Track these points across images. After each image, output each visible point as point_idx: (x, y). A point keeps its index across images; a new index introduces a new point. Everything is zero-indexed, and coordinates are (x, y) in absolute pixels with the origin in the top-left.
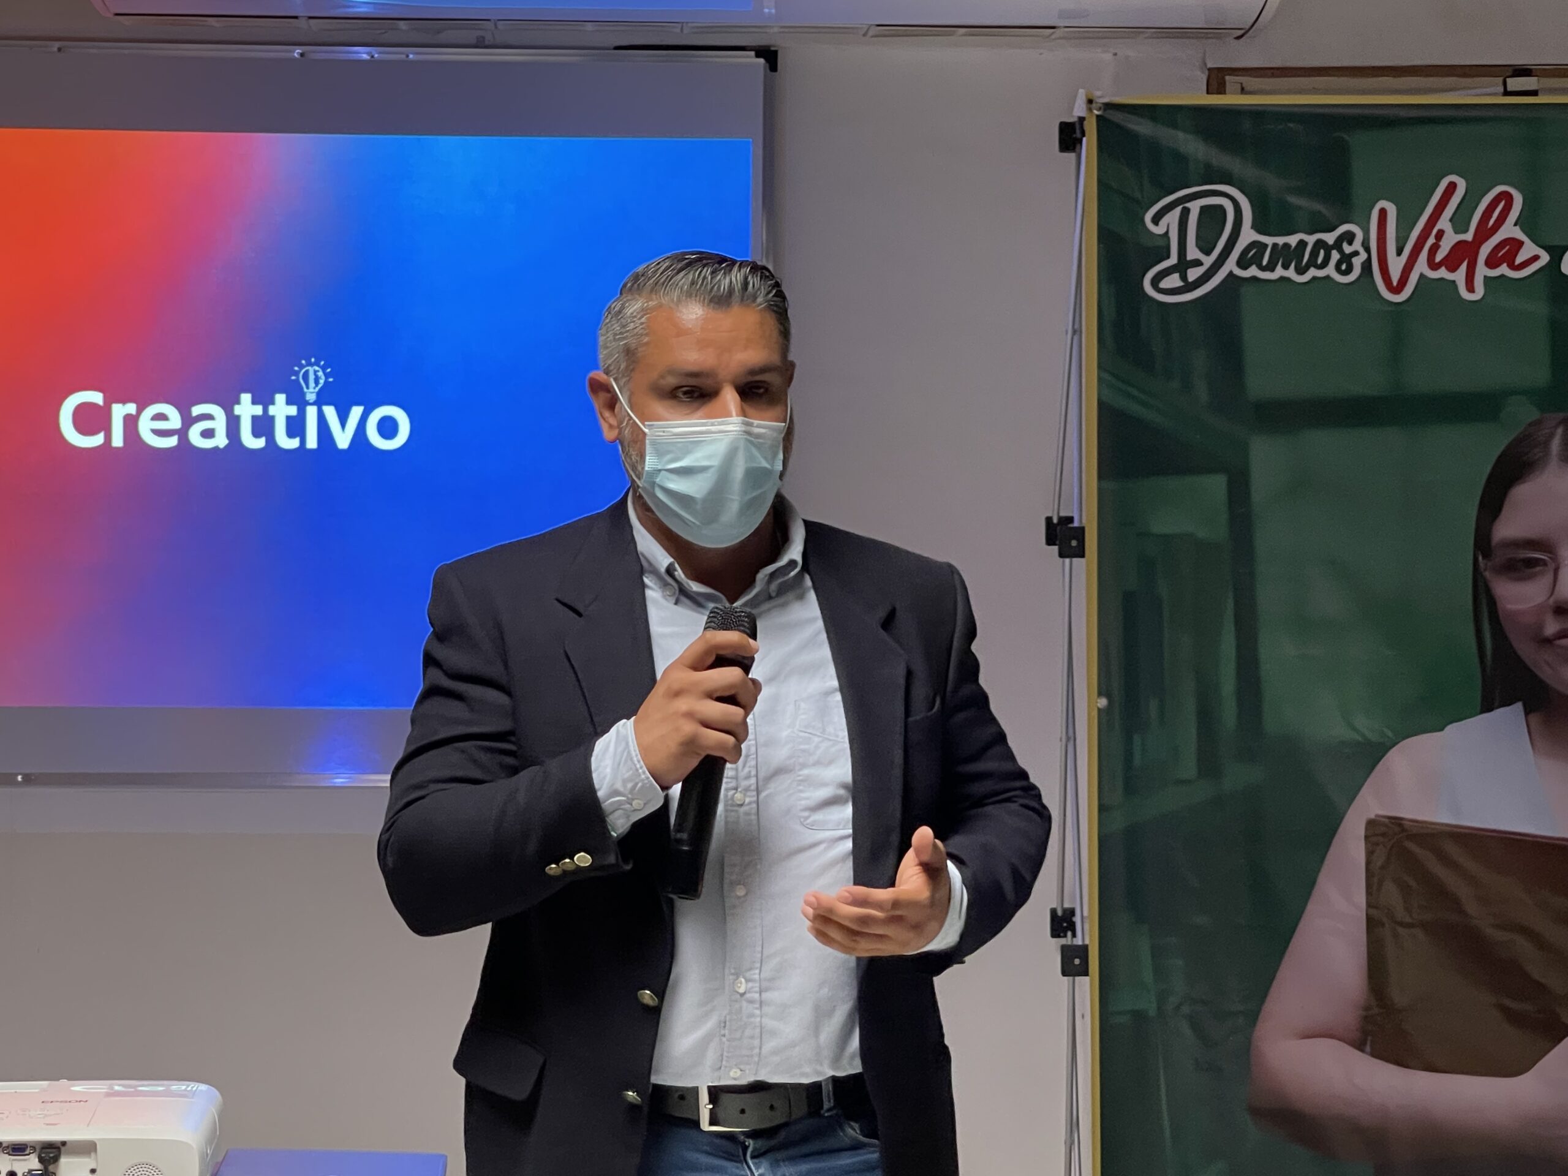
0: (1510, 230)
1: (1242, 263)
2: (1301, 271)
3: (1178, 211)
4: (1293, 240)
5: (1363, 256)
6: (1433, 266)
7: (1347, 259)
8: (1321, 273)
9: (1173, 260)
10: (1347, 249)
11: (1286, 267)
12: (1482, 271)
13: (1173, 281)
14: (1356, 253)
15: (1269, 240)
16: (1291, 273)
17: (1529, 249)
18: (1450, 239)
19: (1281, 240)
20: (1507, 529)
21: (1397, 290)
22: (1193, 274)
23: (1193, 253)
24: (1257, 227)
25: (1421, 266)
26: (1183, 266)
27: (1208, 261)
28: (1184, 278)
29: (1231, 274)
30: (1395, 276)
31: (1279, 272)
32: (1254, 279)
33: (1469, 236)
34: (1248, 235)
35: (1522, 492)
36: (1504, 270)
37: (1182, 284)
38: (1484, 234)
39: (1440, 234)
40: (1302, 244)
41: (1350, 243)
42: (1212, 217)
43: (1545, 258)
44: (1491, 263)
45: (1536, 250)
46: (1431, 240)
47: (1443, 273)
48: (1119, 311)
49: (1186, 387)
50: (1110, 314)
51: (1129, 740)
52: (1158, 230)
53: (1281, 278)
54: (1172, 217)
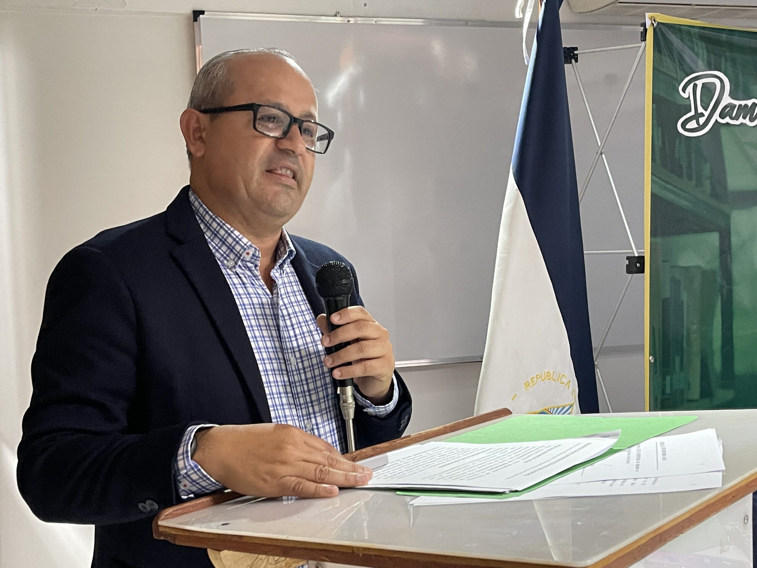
1: (722, 116)
3: (691, 85)
4: (749, 103)
9: (692, 113)
11: (744, 118)
13: (693, 125)
15: (737, 103)
16: (747, 121)
19: (743, 103)
22: (702, 120)
23: (700, 110)
27: (706, 114)
28: (698, 122)
29: (717, 122)
31: (741, 120)
32: (728, 124)
34: (727, 100)
37: (697, 126)
40: (754, 105)
42: (708, 90)
48: (663, 142)
49: (699, 183)
50: (659, 143)
51: (664, 379)
52: (685, 96)
53: (742, 124)
54: (690, 88)
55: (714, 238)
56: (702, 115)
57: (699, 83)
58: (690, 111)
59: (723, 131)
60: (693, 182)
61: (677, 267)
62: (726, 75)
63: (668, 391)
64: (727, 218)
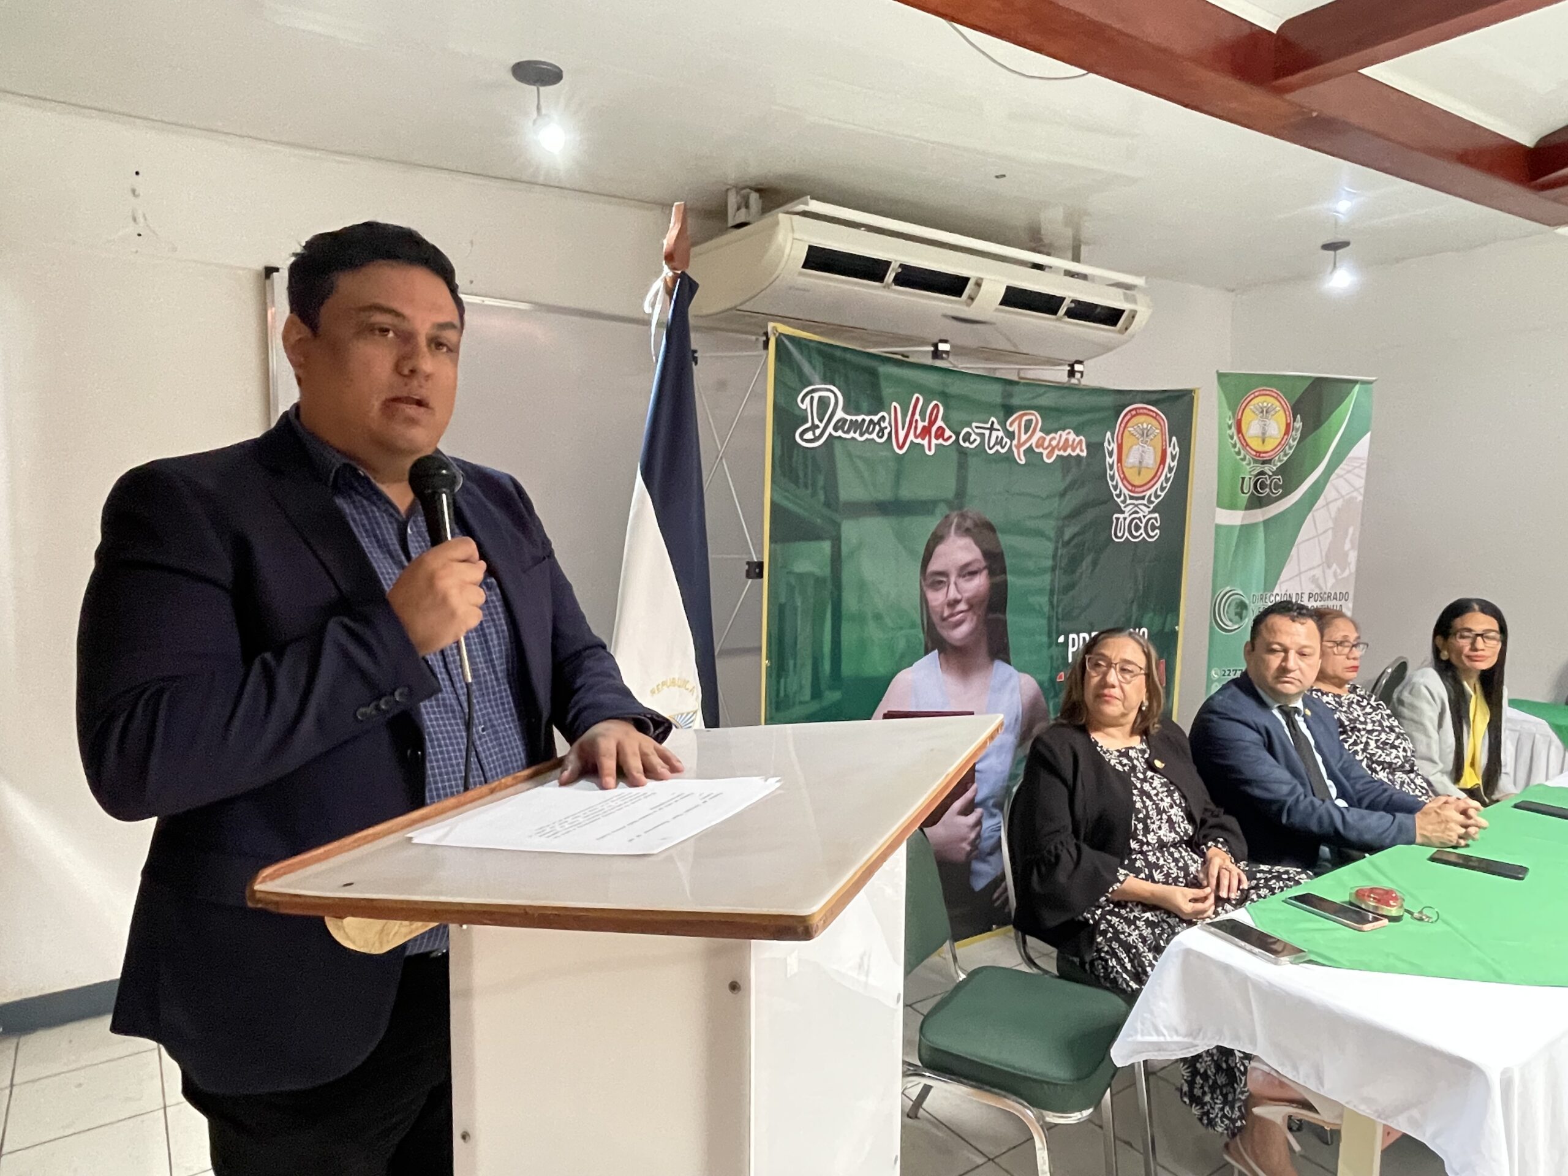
0: (940, 423)
1: (836, 429)
2: (861, 435)
3: (808, 398)
4: (860, 418)
5: (888, 430)
6: (916, 437)
7: (882, 430)
8: (870, 437)
9: (808, 425)
10: (883, 425)
11: (855, 432)
12: (934, 441)
13: (809, 435)
14: (886, 428)
15: (849, 418)
16: (857, 436)
17: (948, 433)
18: (920, 425)
19: (854, 418)
20: (934, 566)
21: (901, 448)
22: (818, 432)
23: (817, 422)
24: (846, 410)
25: (911, 437)
26: (814, 427)
27: (822, 426)
28: (814, 434)
29: (830, 434)
30: (901, 441)
31: (851, 435)
32: (840, 437)
33: (926, 424)
34: (840, 414)
35: (940, 549)
36: (940, 441)
37: (812, 437)
38: (932, 423)
39: (917, 421)
40: (864, 420)
41: (884, 422)
42: (823, 403)
43: (954, 438)
44: (937, 438)
45: (951, 434)
46: (914, 424)
47: (919, 441)
48: (783, 450)
49: (814, 494)
50: (778, 452)
51: (778, 682)
52: (803, 407)
53: (853, 438)
54: (808, 399)
55: (826, 546)
56: (818, 427)
57: (816, 395)
58: (807, 421)
59: (836, 442)
60: (809, 491)
61: (794, 573)
62: (840, 390)
63: (782, 694)
64: (838, 526)
